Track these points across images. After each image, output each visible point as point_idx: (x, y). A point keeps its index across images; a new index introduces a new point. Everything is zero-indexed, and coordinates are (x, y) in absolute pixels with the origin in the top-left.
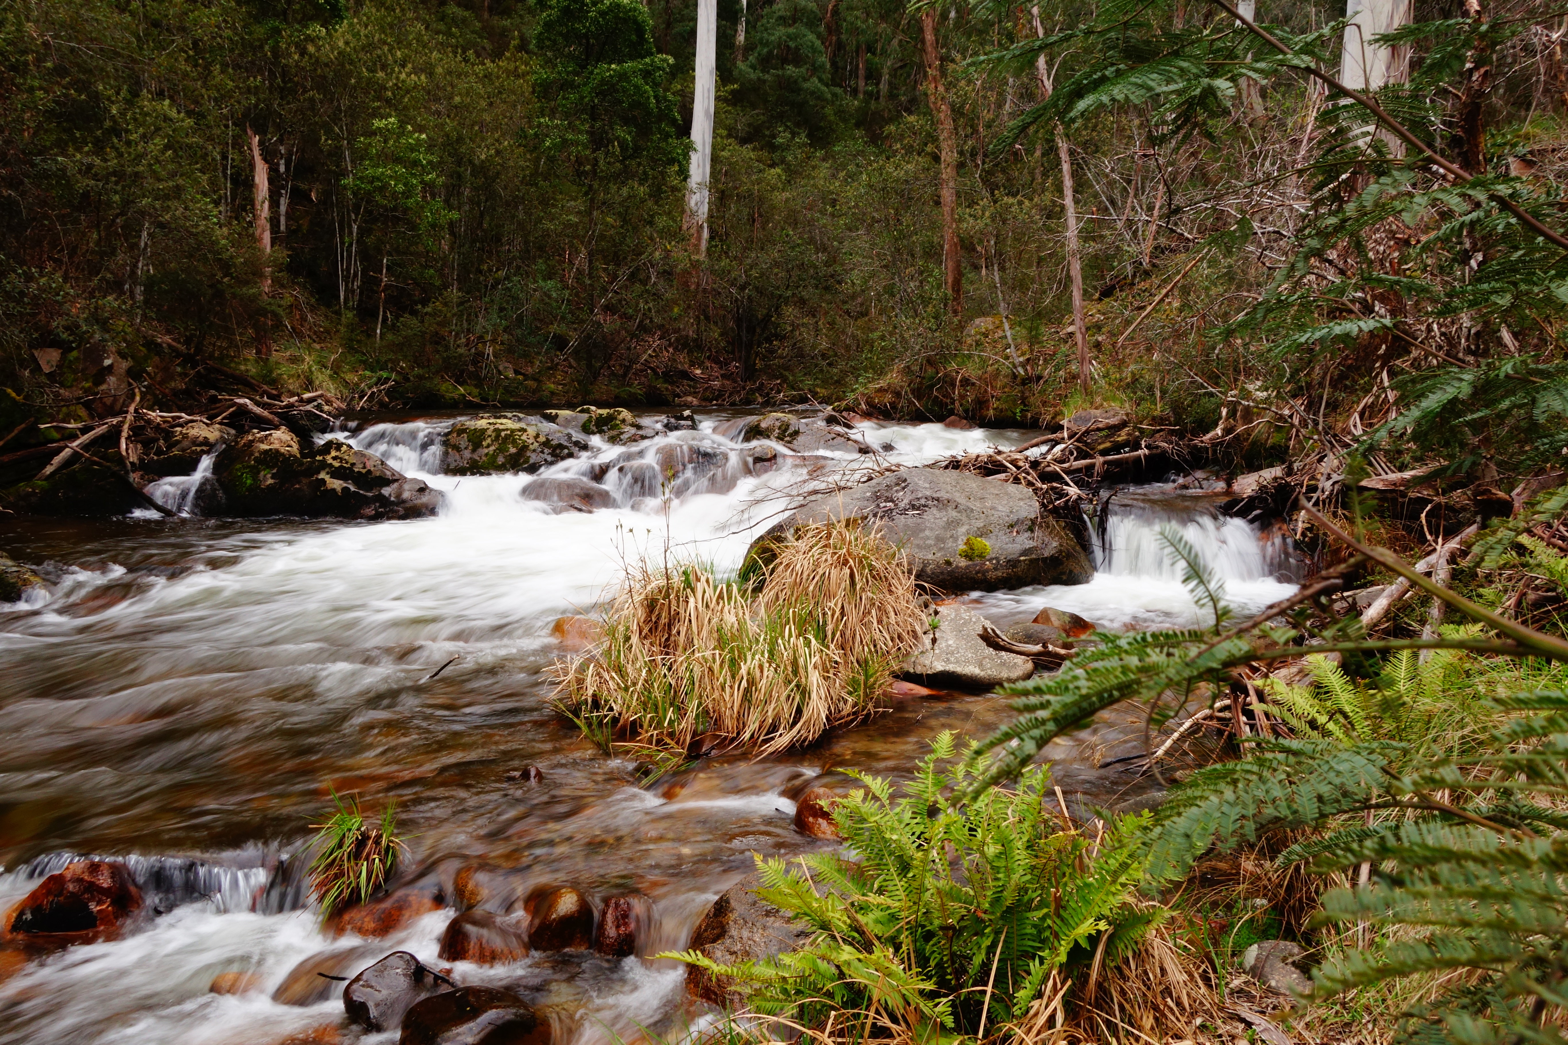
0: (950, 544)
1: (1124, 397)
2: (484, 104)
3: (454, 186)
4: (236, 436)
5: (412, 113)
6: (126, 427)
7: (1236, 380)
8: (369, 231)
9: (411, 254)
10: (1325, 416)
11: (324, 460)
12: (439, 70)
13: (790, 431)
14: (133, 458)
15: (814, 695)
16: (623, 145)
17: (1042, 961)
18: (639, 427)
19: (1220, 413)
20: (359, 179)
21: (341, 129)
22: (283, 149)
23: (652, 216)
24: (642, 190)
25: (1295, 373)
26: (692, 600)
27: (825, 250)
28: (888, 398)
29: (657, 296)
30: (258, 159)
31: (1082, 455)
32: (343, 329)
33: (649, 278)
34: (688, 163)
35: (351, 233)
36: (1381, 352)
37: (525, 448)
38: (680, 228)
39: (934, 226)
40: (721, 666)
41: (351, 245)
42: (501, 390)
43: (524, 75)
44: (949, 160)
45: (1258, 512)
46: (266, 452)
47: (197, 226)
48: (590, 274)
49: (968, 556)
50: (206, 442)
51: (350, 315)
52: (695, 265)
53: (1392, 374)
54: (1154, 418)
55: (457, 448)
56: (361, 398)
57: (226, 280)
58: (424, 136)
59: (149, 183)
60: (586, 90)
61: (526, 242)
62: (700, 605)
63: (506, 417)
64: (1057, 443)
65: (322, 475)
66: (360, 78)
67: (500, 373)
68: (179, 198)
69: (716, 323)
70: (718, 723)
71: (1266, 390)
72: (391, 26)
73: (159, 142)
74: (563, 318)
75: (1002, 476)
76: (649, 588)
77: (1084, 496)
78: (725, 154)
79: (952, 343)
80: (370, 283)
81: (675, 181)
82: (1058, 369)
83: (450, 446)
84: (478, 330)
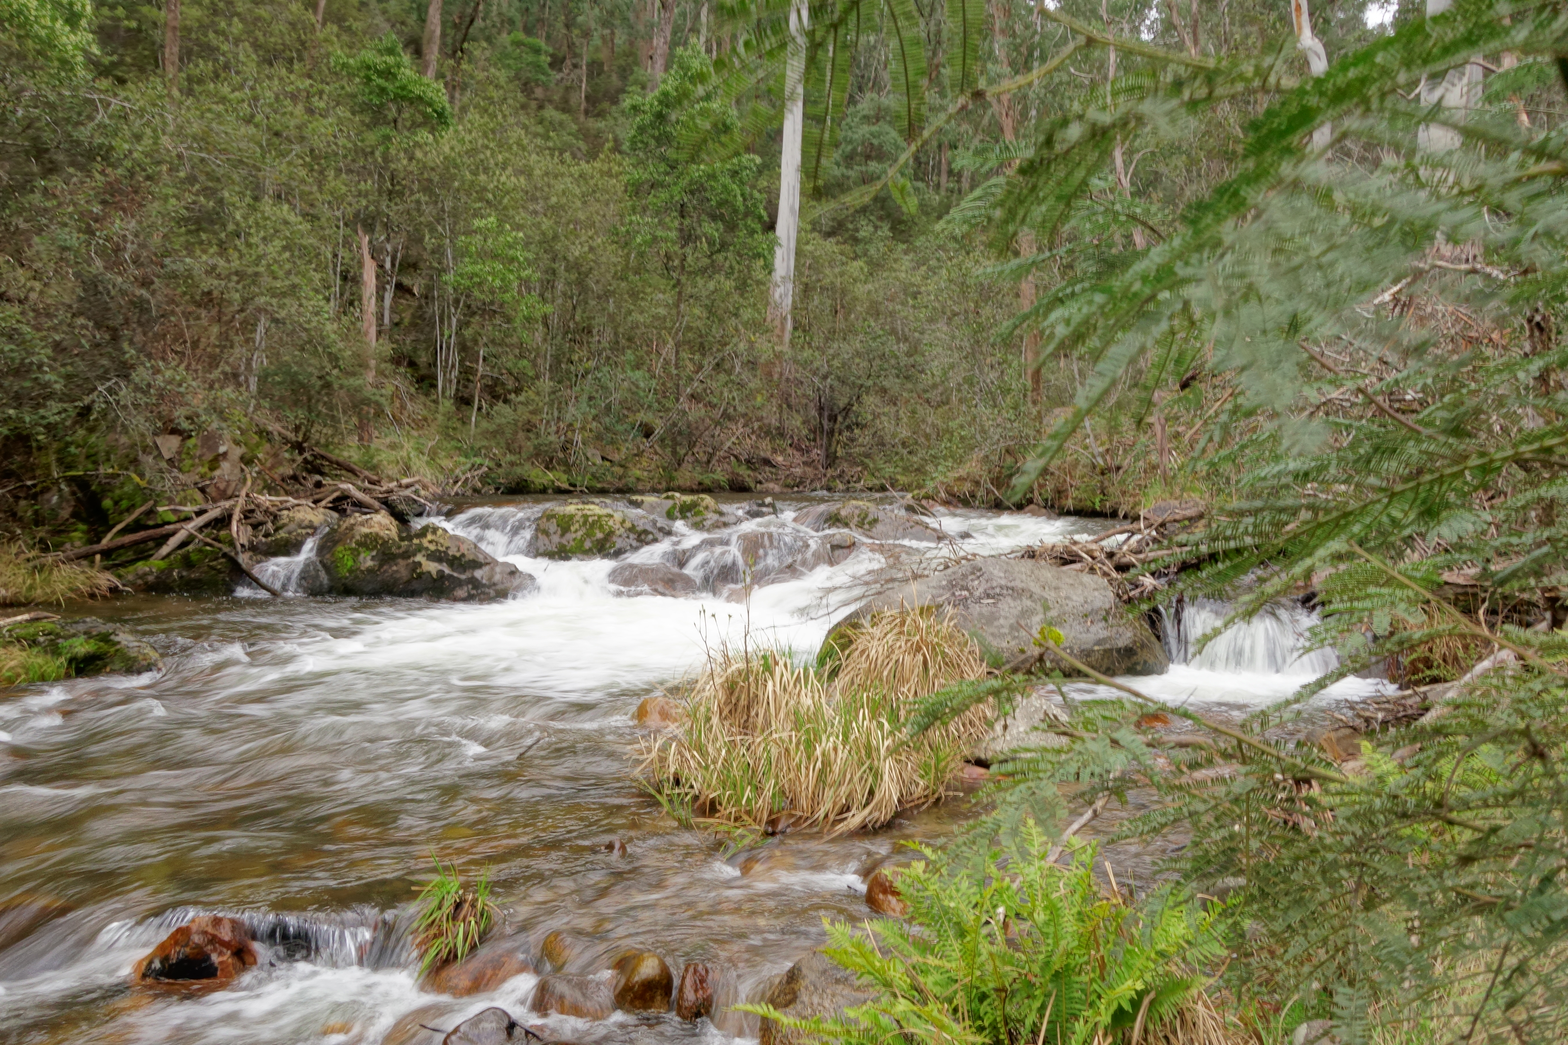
0: (1024, 632)
1: (1204, 488)
2: (578, 203)
3: (548, 281)
4: (339, 520)
5: (510, 212)
6: (238, 510)
8: (468, 324)
9: (507, 346)
11: (421, 544)
12: (537, 172)
13: (869, 519)
14: (244, 540)
15: (886, 777)
16: (711, 241)
17: (1086, 1021)
18: (721, 514)
20: (460, 275)
21: (444, 228)
22: (389, 248)
23: (738, 309)
24: (729, 284)
26: (770, 684)
27: (906, 340)
28: (967, 486)
29: (741, 385)
30: (367, 257)
31: (1158, 546)
32: (440, 417)
33: (734, 368)
34: (773, 258)
35: (450, 326)
37: (611, 533)
38: (765, 320)
40: (797, 746)
41: (450, 337)
42: (588, 477)
43: (617, 176)
44: (1028, 255)
46: (366, 536)
47: (309, 322)
48: (676, 364)
49: (1042, 645)
50: (311, 525)
51: (447, 404)
52: (778, 356)
55: (546, 533)
56: (455, 483)
57: (334, 372)
58: (521, 235)
59: (266, 280)
60: (676, 190)
61: (616, 334)
62: (778, 689)
63: (593, 503)
64: (1133, 534)
65: (419, 558)
66: (463, 182)
67: (588, 459)
68: (294, 296)
69: (798, 412)
70: (794, 802)
72: (493, 131)
73: (278, 243)
74: (650, 407)
75: (1077, 566)
76: (729, 671)
77: (1159, 586)
78: (809, 248)
79: (1032, 433)
80: (467, 373)
81: (760, 275)
82: (1137, 459)
83: (541, 531)
84: (568, 418)
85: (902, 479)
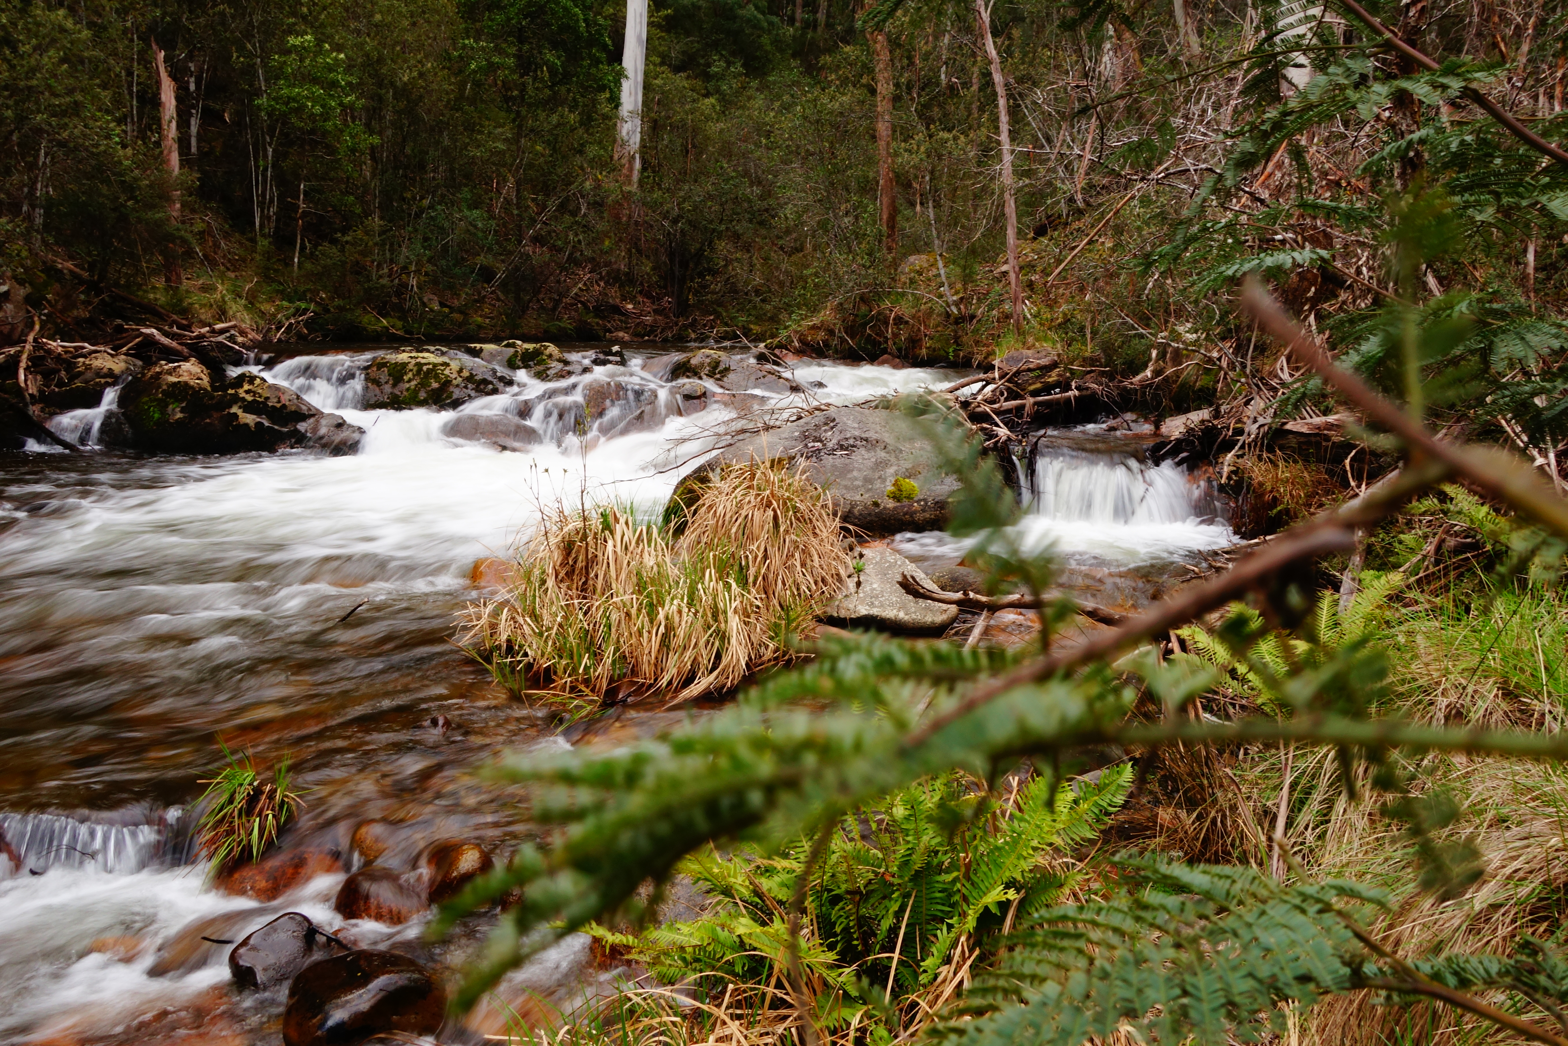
0: (878, 485)
1: (1056, 337)
2: (406, 23)
3: (374, 109)
4: (143, 368)
5: (329, 30)
6: (25, 357)
7: (1166, 322)
8: (286, 155)
9: (331, 180)
10: (1253, 359)
11: (236, 394)
13: (721, 368)
14: (32, 390)
15: (733, 641)
16: (552, 71)
17: (950, 927)
18: (566, 363)
19: (1150, 355)
20: (274, 99)
21: (254, 46)
22: (192, 67)
23: (583, 145)
24: (573, 118)
25: (1225, 315)
26: (610, 543)
27: (759, 183)
28: (821, 335)
29: (587, 228)
30: (163, 74)
31: (1013, 396)
32: (258, 257)
33: (579, 209)
34: (620, 91)
35: (265, 156)
36: (1311, 294)
37: (447, 383)
38: (611, 157)
39: (870, 161)
40: (639, 610)
41: (266, 169)
42: (425, 323)
44: (884, 92)
45: (1184, 454)
46: (175, 384)
47: (97, 146)
48: (518, 204)
49: (896, 497)
50: (110, 373)
51: (266, 242)
52: (627, 196)
53: (1319, 318)
54: (1085, 359)
55: (377, 382)
56: (278, 329)
57: (130, 203)
58: (342, 56)
59: (44, 98)
61: (452, 170)
62: (618, 549)
63: (428, 351)
64: (988, 384)
65: (234, 410)
67: (424, 305)
68: (78, 115)
69: (648, 257)
70: (635, 669)
71: (1196, 332)
73: (54, 54)
74: (490, 250)
75: (932, 416)
76: (566, 530)
77: (1013, 436)
78: (658, 82)
79: (886, 280)
80: (287, 210)
81: (606, 109)
82: (991, 308)
83: (371, 380)
84: (402, 259)
85: (756, 329)
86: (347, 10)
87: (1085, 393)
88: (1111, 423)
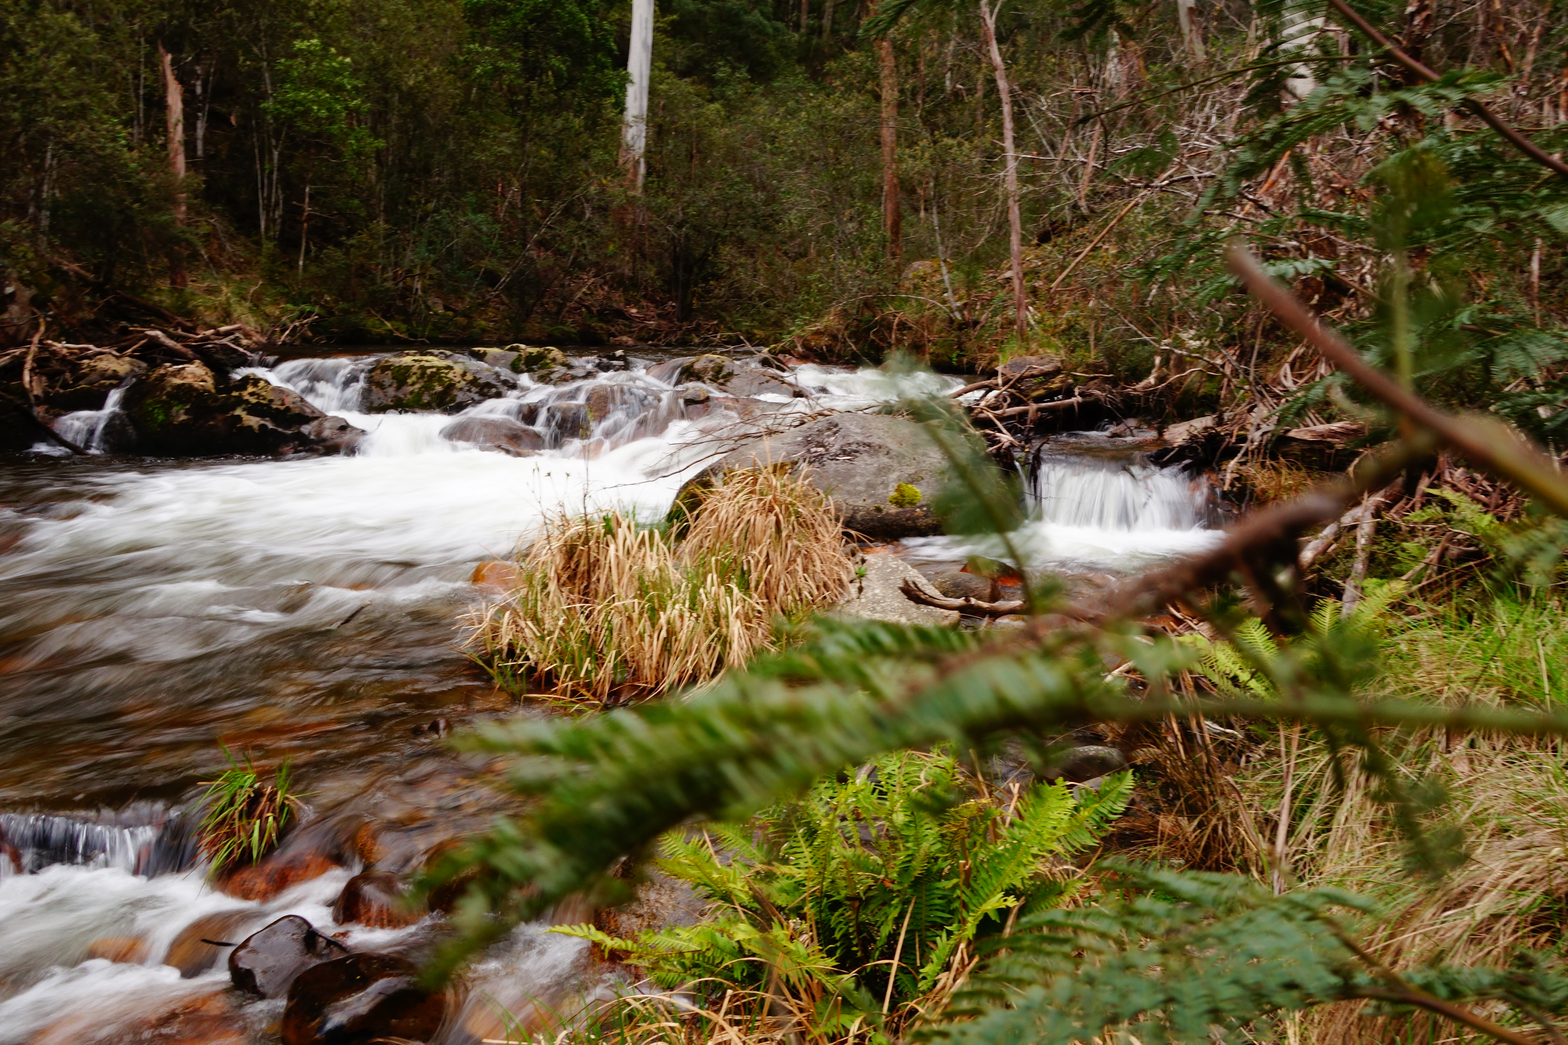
0: (880, 490)
1: (1059, 343)
2: (412, 27)
3: (380, 113)
4: (148, 370)
5: (335, 34)
6: (30, 358)
7: (1170, 328)
8: (290, 158)
9: (336, 183)
10: (1256, 366)
11: (240, 396)
13: (724, 373)
14: (37, 391)
15: (735, 646)
16: (557, 75)
17: (950, 933)
18: (570, 367)
19: (1153, 362)
20: (280, 102)
21: (260, 49)
22: (199, 69)
23: (587, 150)
24: (577, 123)
25: (1228, 322)
26: (612, 547)
27: (764, 188)
28: (825, 341)
29: (591, 232)
30: (170, 78)
31: (1016, 402)
32: (263, 260)
33: (584, 213)
34: (625, 95)
35: (271, 160)
36: (1314, 302)
37: (451, 386)
38: (616, 162)
39: (875, 167)
40: (641, 614)
41: (271, 172)
42: (430, 327)
44: (889, 98)
45: (1187, 461)
46: (179, 386)
47: (104, 148)
48: (522, 208)
49: (899, 503)
50: (115, 375)
51: (271, 245)
52: (632, 201)
54: (1088, 366)
55: (381, 386)
56: (283, 331)
57: (136, 206)
58: (348, 60)
59: (51, 100)
60: (519, 15)
61: (457, 174)
62: (620, 553)
63: (432, 354)
64: (991, 389)
65: (238, 412)
67: (428, 308)
68: (84, 118)
69: (652, 262)
70: (636, 674)
71: (1199, 339)
73: (61, 57)
74: (494, 253)
76: (568, 534)
77: (1016, 443)
78: (663, 87)
79: (890, 286)
80: (292, 213)
81: (611, 113)
82: (995, 314)
83: (375, 383)
84: (406, 263)
85: (759, 333)
86: (353, 14)
87: (1088, 399)
88: (1113, 429)
